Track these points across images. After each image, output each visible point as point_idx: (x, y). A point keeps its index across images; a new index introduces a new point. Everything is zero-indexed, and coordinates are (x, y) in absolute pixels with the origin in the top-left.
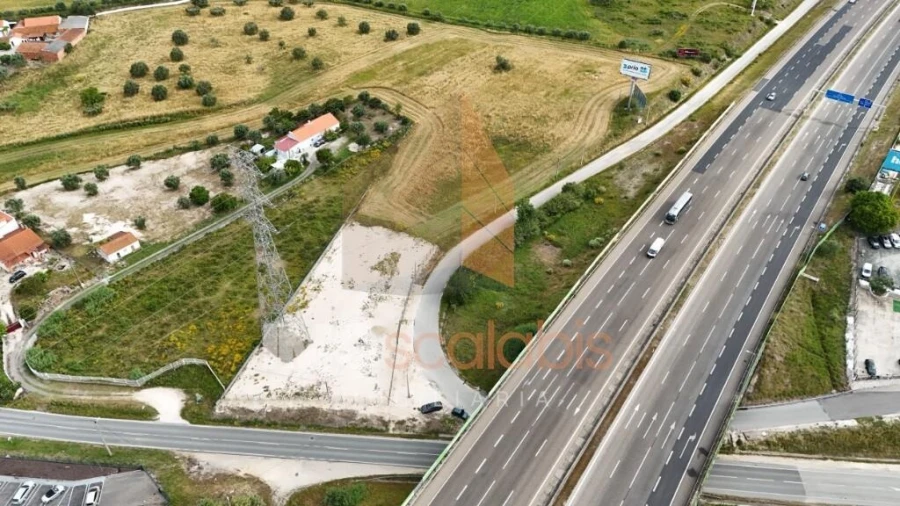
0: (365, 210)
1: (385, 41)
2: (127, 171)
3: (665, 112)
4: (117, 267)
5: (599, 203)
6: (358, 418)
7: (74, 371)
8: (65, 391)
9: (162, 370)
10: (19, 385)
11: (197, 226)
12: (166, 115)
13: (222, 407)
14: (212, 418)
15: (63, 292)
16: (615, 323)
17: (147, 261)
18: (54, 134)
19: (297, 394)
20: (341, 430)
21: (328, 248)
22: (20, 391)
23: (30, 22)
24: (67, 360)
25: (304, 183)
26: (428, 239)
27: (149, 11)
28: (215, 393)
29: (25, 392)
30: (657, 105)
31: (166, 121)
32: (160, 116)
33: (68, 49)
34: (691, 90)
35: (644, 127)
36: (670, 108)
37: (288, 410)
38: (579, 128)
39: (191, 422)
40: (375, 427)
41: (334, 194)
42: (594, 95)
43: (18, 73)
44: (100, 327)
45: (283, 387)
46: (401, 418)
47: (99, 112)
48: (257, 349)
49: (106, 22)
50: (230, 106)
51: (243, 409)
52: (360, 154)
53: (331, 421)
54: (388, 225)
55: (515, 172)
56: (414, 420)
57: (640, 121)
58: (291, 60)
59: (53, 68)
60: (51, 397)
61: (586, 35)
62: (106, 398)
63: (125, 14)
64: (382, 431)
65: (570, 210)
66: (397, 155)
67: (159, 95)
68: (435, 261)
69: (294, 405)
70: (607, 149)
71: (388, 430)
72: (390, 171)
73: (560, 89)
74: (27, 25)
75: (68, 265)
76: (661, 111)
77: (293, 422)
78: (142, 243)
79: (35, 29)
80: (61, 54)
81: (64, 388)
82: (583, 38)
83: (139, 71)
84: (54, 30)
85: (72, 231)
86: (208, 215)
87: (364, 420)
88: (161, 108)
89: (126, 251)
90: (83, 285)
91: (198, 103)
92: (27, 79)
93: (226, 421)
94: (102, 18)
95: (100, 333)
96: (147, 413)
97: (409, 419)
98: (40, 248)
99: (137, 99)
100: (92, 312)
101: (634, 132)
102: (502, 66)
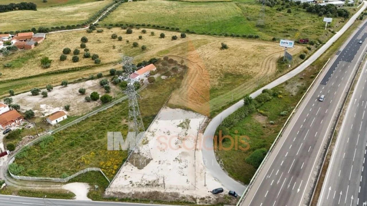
0: (171, 102)
1: (172, 40)
2: (61, 88)
3: (299, 63)
4: (55, 126)
5: (281, 98)
6: (180, 196)
7: (31, 174)
8: (27, 185)
9: (77, 174)
10: (4, 182)
11: (94, 109)
12: (78, 68)
13: (108, 192)
14: (104, 197)
15: (29, 138)
16: (305, 148)
17: (70, 124)
18: (28, 76)
19: (147, 185)
20: (171, 203)
21: (156, 118)
22: (4, 185)
24: (29, 170)
25: (142, 91)
26: (202, 114)
27: (71, 32)
28: (105, 185)
29: (6, 185)
30: (295, 60)
31: (78, 70)
32: (76, 68)
33: (36, 45)
34: (308, 55)
35: (292, 69)
36: (301, 62)
37: (143, 193)
38: (263, 69)
39: (93, 200)
40: (189, 201)
41: (156, 96)
42: (267, 57)
43: (14, 53)
44: (46, 154)
45: (140, 181)
46: (203, 196)
47: (49, 67)
48: (125, 163)
49: (53, 35)
50: (107, 64)
51: (119, 192)
52: (167, 80)
53: (166, 198)
54: (183, 108)
55: (238, 86)
56: (209, 197)
57: (290, 66)
58: (132, 47)
59: (29, 51)
60: (20, 188)
61: (257, 36)
62: (48, 188)
63: (61, 33)
64: (193, 203)
65: (268, 101)
66: (183, 81)
67: (75, 60)
68: (207, 123)
69: (146, 190)
70: (277, 77)
71: (196, 203)
72: (181, 86)
73: (252, 55)
74: (19, 36)
75: (32, 126)
76: (298, 62)
77: (146, 199)
78: (68, 116)
79: (22, 37)
80: (33, 46)
81: (27, 183)
82: (257, 37)
83: (67, 51)
84: (31, 38)
85: (35, 111)
86: (99, 105)
87: (183, 198)
88: (76, 65)
89: (60, 119)
90: (39, 135)
91: (92, 63)
92: (17, 55)
93: (111, 199)
94: (51, 34)
95: (47, 156)
96: (70, 196)
97: (207, 197)
98: (19, 119)
99: (65, 62)
100: (43, 147)
101: (288, 71)
102: (224, 47)
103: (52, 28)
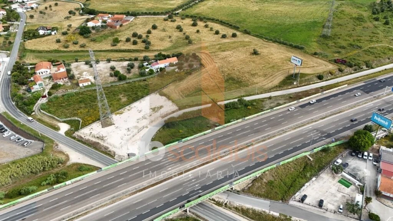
0: (165, 91)
1: (221, 38)
2: (106, 63)
3: (311, 83)
4: (81, 88)
5: (249, 109)
6: (109, 150)
7: (49, 112)
8: (44, 117)
9: (69, 119)
10: (34, 111)
11: (111, 83)
12: (132, 50)
13: (76, 134)
14: (72, 136)
15: (63, 91)
17: (90, 88)
18: (99, 49)
19: (98, 137)
20: (102, 152)
21: (143, 99)
22: (34, 113)
23: (116, 16)
24: (50, 109)
25: (152, 77)
26: (177, 105)
27: (153, 18)
28: (77, 129)
29: (35, 114)
30: (308, 79)
31: (131, 52)
32: (130, 50)
33: (121, 26)
34: (332, 77)
35: (296, 86)
36: (316, 82)
37: (92, 141)
38: (266, 81)
39: (66, 135)
40: (112, 154)
41: (159, 83)
42: (283, 70)
43: (103, 31)
44: (64, 103)
45: (96, 134)
46: (121, 154)
47: (115, 45)
48: (98, 121)
49: (139, 19)
50: (153, 51)
51: (81, 136)
52: (177, 73)
53: (101, 148)
54: (167, 97)
55: (228, 91)
56: (124, 156)
57: (295, 83)
58: (184, 39)
59: (113, 30)
60: (39, 117)
62: (51, 122)
63: (146, 18)
64: (113, 156)
65: (235, 108)
66: (190, 76)
67: (135, 43)
68: (174, 112)
69: (94, 140)
71: (114, 156)
72: (183, 80)
73: (271, 65)
74: (115, 17)
75: (69, 84)
76: (310, 82)
77: (90, 145)
78: (92, 83)
79: (117, 18)
80: (118, 27)
81: (44, 116)
82: (302, 48)
83: (135, 35)
84: (121, 19)
86: (116, 80)
87: (110, 151)
88: (133, 47)
89: (86, 84)
90: (69, 90)
91: (143, 47)
92: (105, 32)
93: (74, 138)
94: (138, 18)
95: (64, 105)
96: (58, 129)
97: (123, 156)
98: (65, 78)
99: (128, 43)
100: (65, 98)
101: (290, 87)
102: (255, 53)
103: (142, 13)
